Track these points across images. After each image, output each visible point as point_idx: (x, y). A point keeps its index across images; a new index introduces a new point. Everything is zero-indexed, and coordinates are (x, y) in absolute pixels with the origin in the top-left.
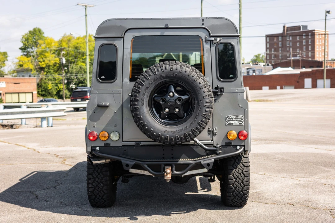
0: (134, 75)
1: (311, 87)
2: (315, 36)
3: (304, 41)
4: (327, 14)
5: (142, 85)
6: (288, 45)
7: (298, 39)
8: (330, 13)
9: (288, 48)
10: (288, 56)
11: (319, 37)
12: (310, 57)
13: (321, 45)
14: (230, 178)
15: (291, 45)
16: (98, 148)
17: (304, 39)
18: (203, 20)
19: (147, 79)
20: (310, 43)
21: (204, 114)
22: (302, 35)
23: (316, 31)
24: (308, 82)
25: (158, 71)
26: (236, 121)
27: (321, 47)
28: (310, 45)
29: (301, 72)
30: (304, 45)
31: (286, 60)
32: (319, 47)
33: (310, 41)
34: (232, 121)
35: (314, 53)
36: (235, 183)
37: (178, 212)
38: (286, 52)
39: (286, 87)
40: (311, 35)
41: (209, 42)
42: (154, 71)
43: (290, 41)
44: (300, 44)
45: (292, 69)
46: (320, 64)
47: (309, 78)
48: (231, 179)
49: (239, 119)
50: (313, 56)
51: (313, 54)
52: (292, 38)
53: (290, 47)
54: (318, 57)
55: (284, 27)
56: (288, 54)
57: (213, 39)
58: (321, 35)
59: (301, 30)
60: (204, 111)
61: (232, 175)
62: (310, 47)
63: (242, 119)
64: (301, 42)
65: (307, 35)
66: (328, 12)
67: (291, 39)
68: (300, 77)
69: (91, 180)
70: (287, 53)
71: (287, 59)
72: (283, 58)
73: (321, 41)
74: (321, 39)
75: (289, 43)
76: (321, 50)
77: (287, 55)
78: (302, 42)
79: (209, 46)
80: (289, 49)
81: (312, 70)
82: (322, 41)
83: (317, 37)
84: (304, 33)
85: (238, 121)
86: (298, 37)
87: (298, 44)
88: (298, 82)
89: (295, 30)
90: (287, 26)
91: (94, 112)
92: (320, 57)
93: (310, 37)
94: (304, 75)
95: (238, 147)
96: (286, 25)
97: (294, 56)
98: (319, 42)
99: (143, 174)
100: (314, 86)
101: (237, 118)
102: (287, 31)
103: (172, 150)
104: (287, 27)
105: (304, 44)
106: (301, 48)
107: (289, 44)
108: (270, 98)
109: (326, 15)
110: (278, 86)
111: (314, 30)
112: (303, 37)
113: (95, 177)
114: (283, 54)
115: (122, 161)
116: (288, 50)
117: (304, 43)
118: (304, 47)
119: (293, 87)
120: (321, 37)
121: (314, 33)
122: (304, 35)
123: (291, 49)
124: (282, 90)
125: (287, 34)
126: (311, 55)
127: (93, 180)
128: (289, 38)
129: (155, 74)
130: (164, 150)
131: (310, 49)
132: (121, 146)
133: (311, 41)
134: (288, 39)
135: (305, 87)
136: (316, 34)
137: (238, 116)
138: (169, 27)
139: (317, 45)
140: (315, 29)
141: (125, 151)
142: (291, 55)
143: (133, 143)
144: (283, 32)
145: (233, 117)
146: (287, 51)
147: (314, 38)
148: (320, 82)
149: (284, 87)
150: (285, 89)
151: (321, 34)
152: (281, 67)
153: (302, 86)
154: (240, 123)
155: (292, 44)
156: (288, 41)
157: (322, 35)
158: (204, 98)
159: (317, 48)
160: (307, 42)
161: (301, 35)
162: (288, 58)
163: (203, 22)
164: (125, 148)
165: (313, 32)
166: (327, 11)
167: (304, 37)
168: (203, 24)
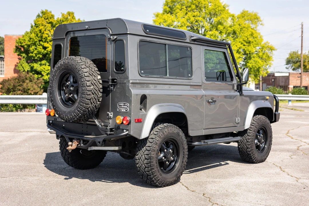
16: (51, 122)
21: (81, 100)
26: (124, 108)
34: (121, 107)
37: (107, 181)
41: (110, 40)
49: (125, 107)
60: (82, 97)
63: (127, 107)
79: (110, 43)
85: (125, 108)
95: (125, 131)
101: (124, 105)
103: (87, 128)
130: (83, 127)
137: (125, 104)
145: (122, 104)
154: (126, 109)
158: (81, 86)
163: (107, 23)
164: (64, 123)
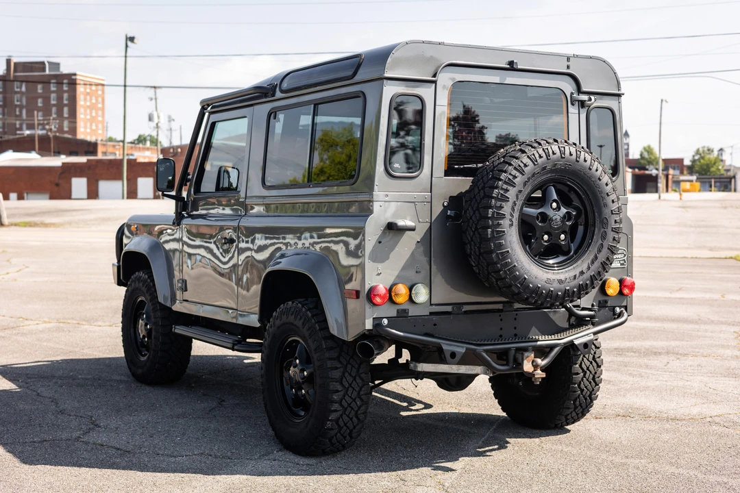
0: (452, 164)
1: (85, 196)
2: (78, 86)
3: (53, 96)
4: (129, 43)
5: (513, 185)
6: (18, 103)
7: (40, 91)
8: (135, 41)
9: (17, 110)
10: (18, 126)
11: (85, 89)
12: (66, 132)
13: (89, 107)
14: (576, 372)
15: (24, 102)
16: (385, 321)
17: (53, 92)
18: (568, 59)
19: (522, 173)
20: (65, 102)
21: (611, 246)
22: (50, 83)
23: (78, 77)
24: (79, 185)
25: (540, 157)
26: (616, 258)
27: (88, 111)
28: (66, 105)
29: (63, 163)
30: (54, 105)
31: (13, 135)
32: (85, 111)
33: (66, 96)
35: (75, 122)
36: (582, 380)
38: (14, 118)
39: (30, 196)
40: (69, 84)
41: (577, 102)
42: (533, 156)
43: (20, 92)
44: (44, 102)
45: (38, 156)
46: (90, 148)
47: (81, 176)
48: (578, 374)
49: (619, 256)
50: (73, 130)
51: (72, 125)
52: (26, 88)
53: (21, 107)
54: (84, 132)
55: (8, 62)
56: (18, 122)
57: (585, 97)
58: (88, 86)
59: (47, 72)
60: (611, 240)
61: (577, 366)
62: (66, 110)
63: (625, 255)
64: (47, 99)
65: (60, 83)
66: (132, 39)
67: (24, 89)
68: (61, 174)
69: (339, 393)
70: (16, 120)
71: (16, 134)
72: (6, 130)
73: (88, 98)
74: (88, 94)
75: (19, 98)
76: (88, 117)
77: (15, 124)
78: (49, 98)
79: (577, 112)
80: (21, 112)
81: (88, 160)
82: (91, 99)
83: (80, 89)
84: (53, 79)
86: (40, 87)
87: (40, 103)
88: (57, 185)
89: (32, 71)
90: (14, 60)
91: (380, 242)
92: (88, 133)
93: (65, 88)
94: (69, 171)
95: (618, 310)
96: (12, 58)
97: (31, 127)
98: (85, 100)
99: (456, 372)
100: (93, 194)
102: (15, 71)
103: (515, 319)
104: (15, 64)
105: (53, 102)
106: (46, 111)
107: (21, 101)
108: (48, 220)
109: (127, 46)
110: (14, 192)
111: (75, 75)
112: (50, 88)
113: (347, 386)
114: (7, 122)
115: (445, 347)
116: (18, 113)
117: (54, 100)
118: (54, 110)
119: (48, 196)
120: (88, 90)
121: (75, 80)
122: (53, 83)
123: (24, 112)
124: (22, 203)
125: (15, 76)
126: (69, 128)
127: (342, 393)
128: (21, 87)
129: (536, 163)
130: (501, 320)
131: (66, 115)
132: (428, 314)
133: (69, 96)
134: (18, 90)
135: (73, 196)
136: (78, 82)
137: (619, 250)
138: (520, 67)
139: (82, 106)
140: (78, 73)
141: (435, 325)
142: (24, 126)
143: (449, 309)
144: (5, 72)
146: (16, 116)
147: (74, 91)
148: (104, 186)
149: (25, 195)
150: (27, 199)
151: (88, 83)
152: (14, 151)
153: (67, 196)
154: (621, 262)
155: (27, 102)
156: (17, 93)
157: (91, 85)
158: (612, 214)
159: (82, 114)
160: (60, 99)
161: (46, 81)
162: (18, 132)
163: (568, 63)
164: (434, 318)
165: (73, 77)
166: (129, 36)
167: (53, 88)
168: (568, 67)
